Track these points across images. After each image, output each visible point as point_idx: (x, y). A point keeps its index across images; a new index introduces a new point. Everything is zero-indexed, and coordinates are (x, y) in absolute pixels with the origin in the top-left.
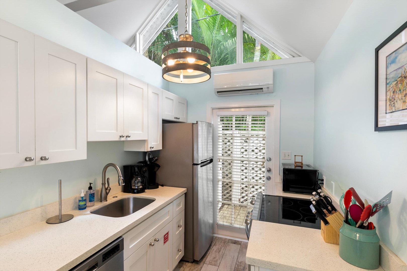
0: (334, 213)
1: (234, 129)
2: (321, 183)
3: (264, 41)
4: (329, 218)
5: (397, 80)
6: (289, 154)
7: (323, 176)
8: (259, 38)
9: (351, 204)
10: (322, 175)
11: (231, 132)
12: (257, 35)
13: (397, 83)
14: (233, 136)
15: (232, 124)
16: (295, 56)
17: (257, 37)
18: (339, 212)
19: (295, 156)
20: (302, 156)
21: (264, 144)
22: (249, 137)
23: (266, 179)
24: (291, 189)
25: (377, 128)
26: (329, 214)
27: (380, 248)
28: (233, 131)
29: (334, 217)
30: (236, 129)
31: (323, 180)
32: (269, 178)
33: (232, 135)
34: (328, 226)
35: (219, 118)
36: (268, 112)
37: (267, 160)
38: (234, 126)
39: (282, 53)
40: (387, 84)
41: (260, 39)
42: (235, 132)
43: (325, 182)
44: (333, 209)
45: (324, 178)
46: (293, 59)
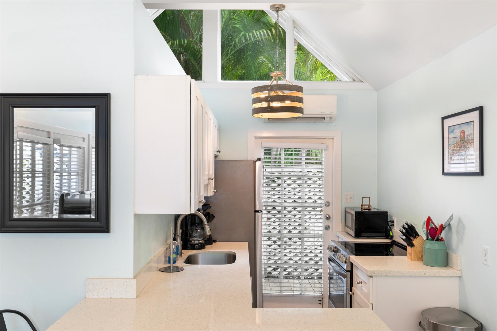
0: (417, 238)
1: (283, 166)
2: (391, 225)
3: (316, 51)
4: (415, 242)
5: (454, 144)
6: (351, 197)
7: (393, 218)
8: (308, 46)
9: (430, 227)
10: (391, 217)
11: (279, 170)
12: (306, 42)
13: (454, 146)
14: (283, 175)
15: (280, 158)
16: (356, 80)
17: (307, 45)
18: (421, 236)
19: (363, 198)
20: (370, 198)
21: (320, 185)
22: (303, 176)
23: (325, 229)
24: (363, 234)
25: (444, 174)
26: (414, 239)
27: (447, 253)
28: (282, 169)
29: (418, 240)
30: (285, 166)
31: (393, 222)
32: (327, 228)
33: (280, 173)
34: (414, 248)
35: (263, 151)
36: (327, 145)
37: (326, 205)
38: (283, 162)
39: (337, 70)
40: (449, 145)
41: (311, 48)
42: (285, 170)
43: (395, 223)
44: (416, 235)
45: (395, 219)
46: (354, 83)
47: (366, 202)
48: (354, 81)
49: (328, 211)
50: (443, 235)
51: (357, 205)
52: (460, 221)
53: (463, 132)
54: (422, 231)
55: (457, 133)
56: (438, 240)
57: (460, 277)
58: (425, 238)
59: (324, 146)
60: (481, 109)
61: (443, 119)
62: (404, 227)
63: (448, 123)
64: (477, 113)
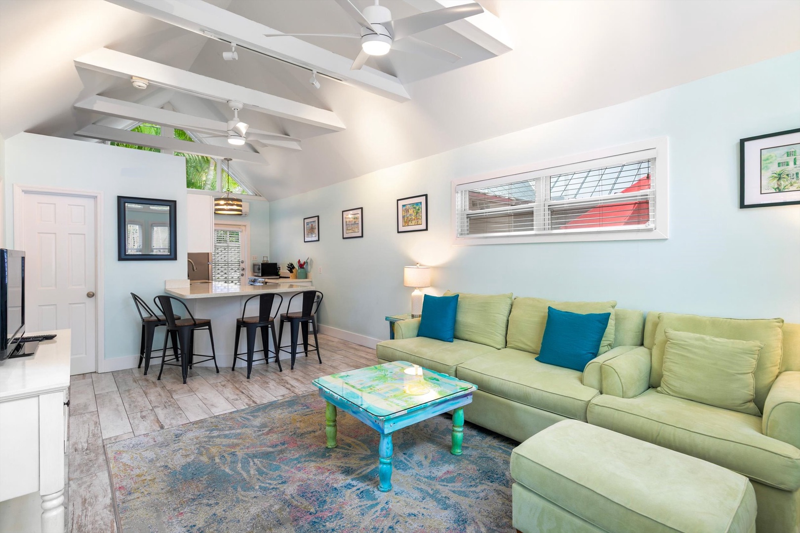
2: (279, 270)
6: (257, 257)
9: (300, 264)
10: (279, 264)
13: (309, 231)
21: (238, 251)
23: (241, 276)
27: (307, 273)
32: (243, 275)
34: (293, 273)
36: (242, 229)
37: (242, 262)
40: (306, 230)
43: (281, 269)
44: (294, 267)
45: (281, 266)
46: (256, 197)
47: (265, 259)
48: (256, 195)
49: (242, 266)
50: (305, 266)
51: (260, 261)
52: (311, 260)
53: (312, 225)
54: (296, 266)
55: (310, 225)
56: (303, 268)
57: (311, 282)
58: (297, 268)
59: (240, 230)
60: (318, 217)
61: (304, 219)
62: (288, 267)
63: (306, 221)
64: (317, 218)
